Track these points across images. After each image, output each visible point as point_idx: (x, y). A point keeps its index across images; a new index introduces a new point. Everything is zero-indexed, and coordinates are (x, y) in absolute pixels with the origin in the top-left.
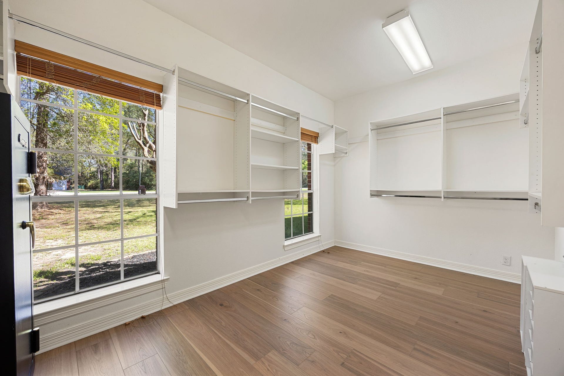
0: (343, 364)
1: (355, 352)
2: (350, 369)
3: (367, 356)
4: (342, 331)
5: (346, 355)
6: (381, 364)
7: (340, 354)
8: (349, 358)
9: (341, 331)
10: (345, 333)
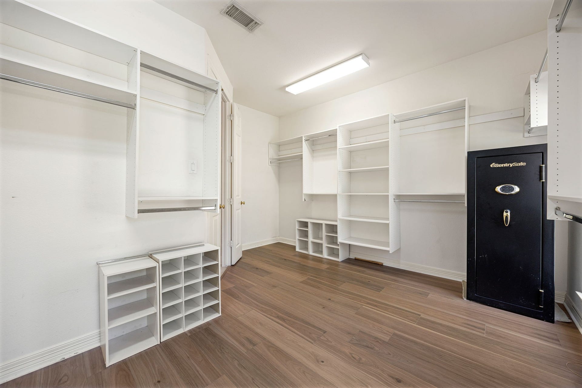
0: (325, 332)
1: (312, 341)
2: (320, 329)
3: (303, 338)
4: (320, 364)
5: (321, 339)
6: (295, 333)
7: (326, 339)
8: (319, 336)
9: (322, 363)
10: (318, 361)
